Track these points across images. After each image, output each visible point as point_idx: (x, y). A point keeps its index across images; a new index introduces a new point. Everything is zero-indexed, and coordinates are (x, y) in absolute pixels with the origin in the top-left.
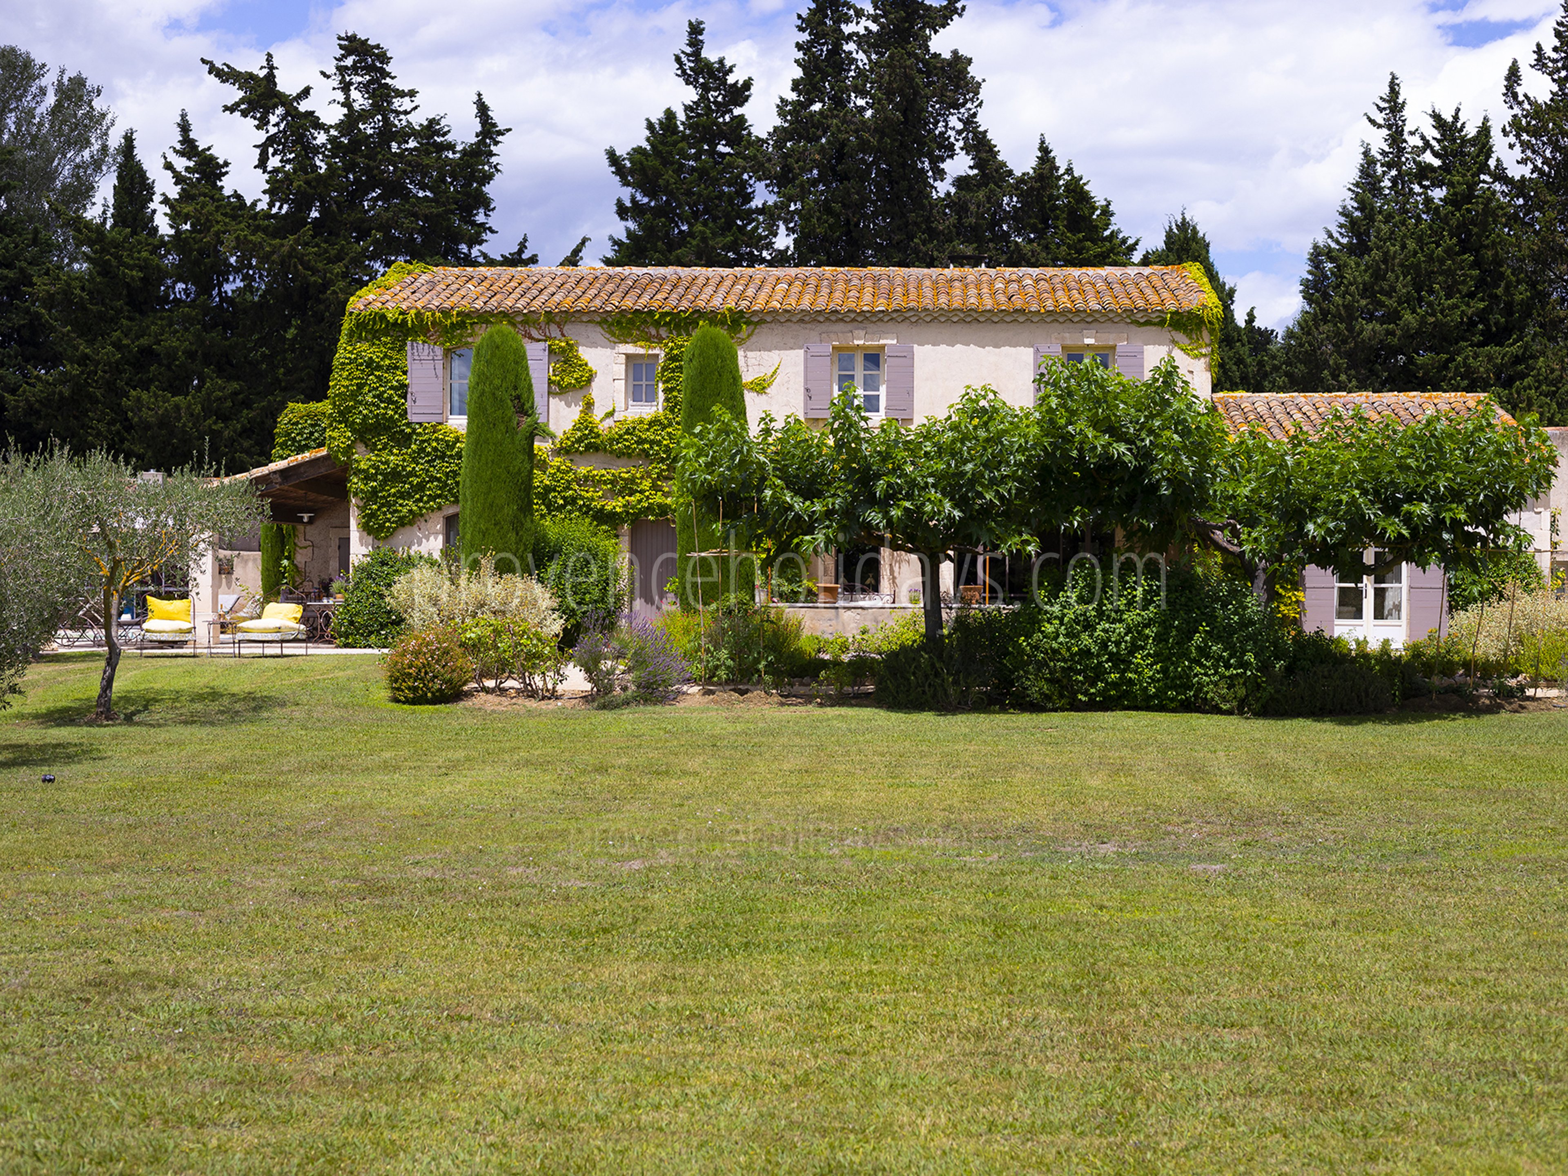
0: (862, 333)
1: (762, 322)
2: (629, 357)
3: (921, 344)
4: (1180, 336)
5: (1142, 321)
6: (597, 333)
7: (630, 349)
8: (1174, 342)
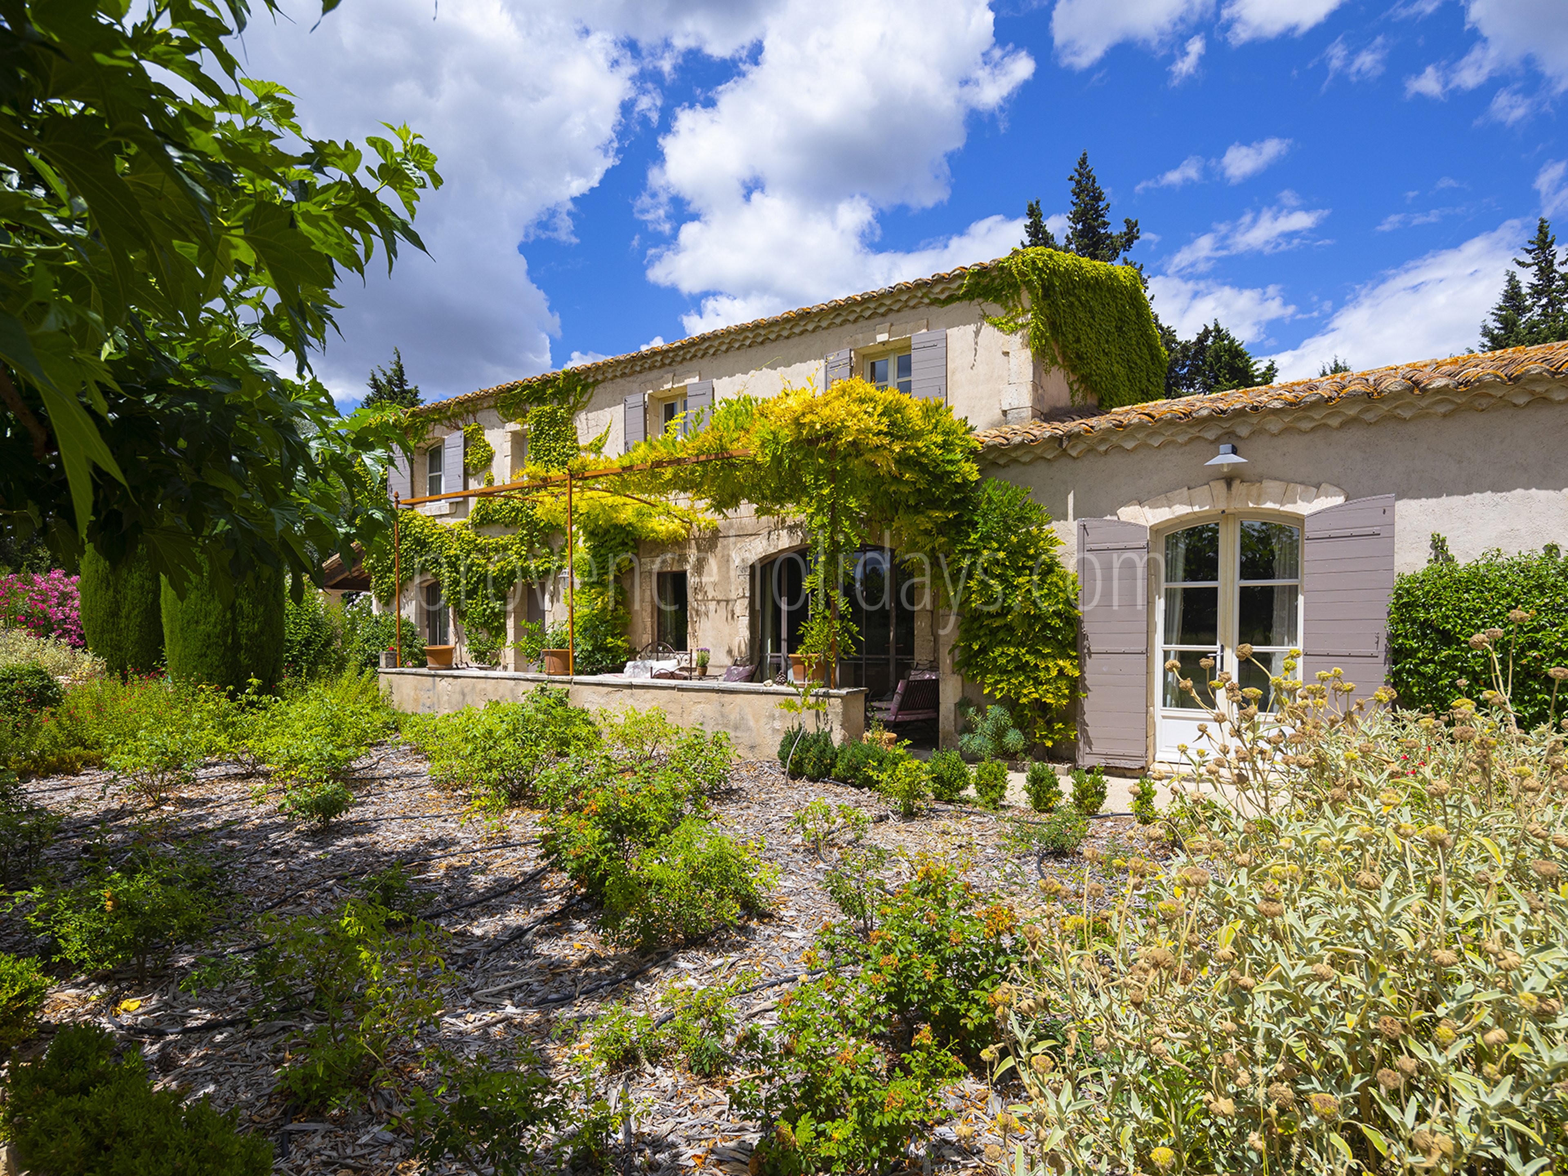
0: (670, 376)
1: (596, 383)
2: (514, 434)
3: (719, 378)
4: (994, 308)
5: (943, 297)
6: (494, 416)
7: (513, 426)
8: (984, 317)
